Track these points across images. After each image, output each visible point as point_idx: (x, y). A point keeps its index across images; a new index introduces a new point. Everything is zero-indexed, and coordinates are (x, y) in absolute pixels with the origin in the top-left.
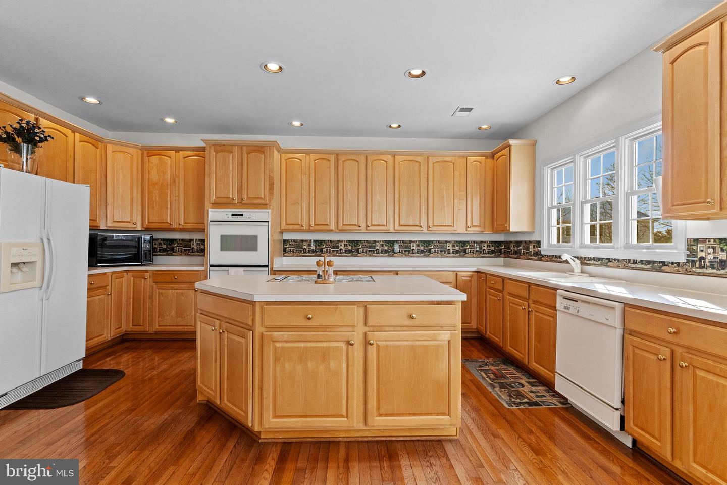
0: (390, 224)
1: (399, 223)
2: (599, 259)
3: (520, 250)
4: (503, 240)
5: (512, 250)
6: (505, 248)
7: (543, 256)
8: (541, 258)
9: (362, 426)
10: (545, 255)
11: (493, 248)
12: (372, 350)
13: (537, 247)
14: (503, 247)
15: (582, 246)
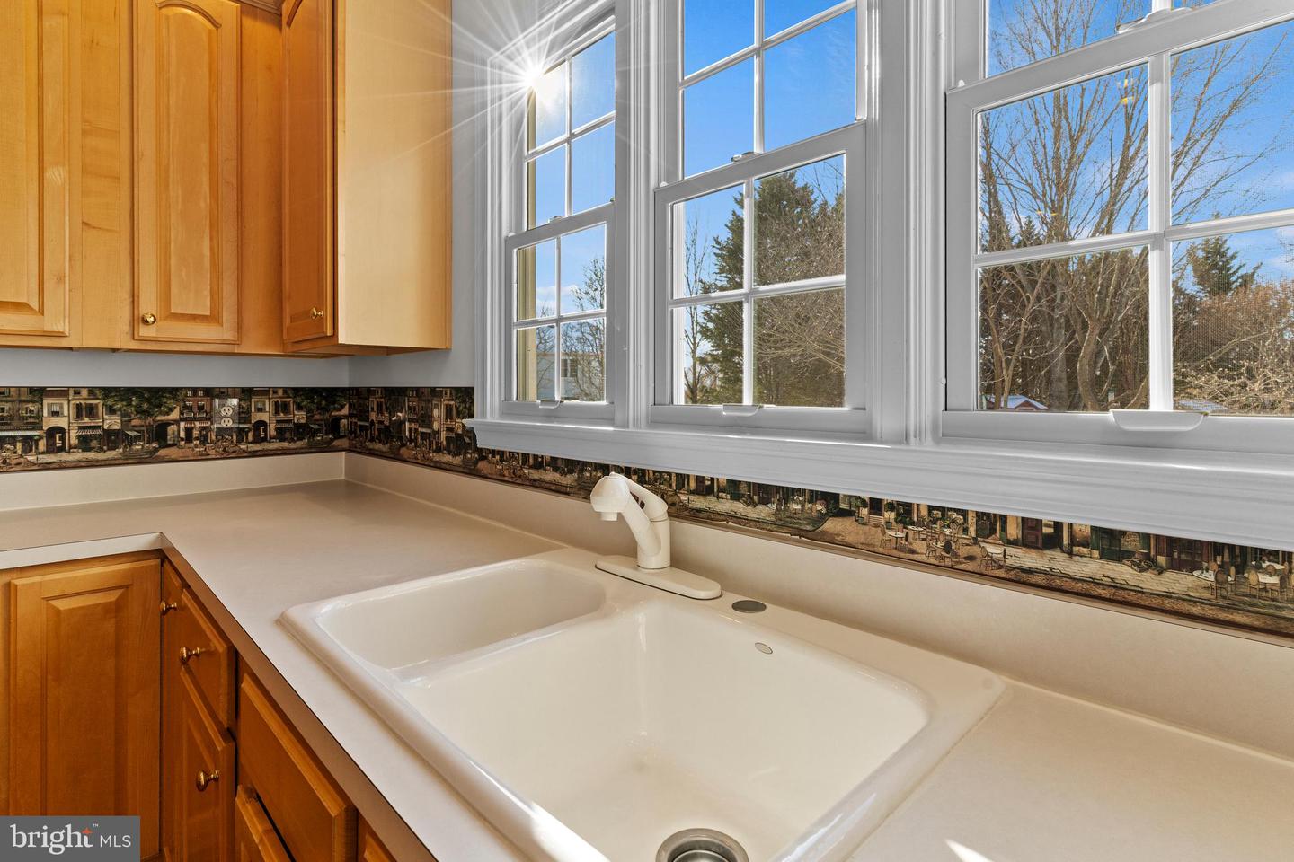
3: (401, 423)
4: (345, 383)
5: (372, 423)
6: (350, 415)
7: (483, 454)
8: (476, 463)
10: (493, 452)
11: (300, 417)
13: (459, 414)
14: (345, 411)
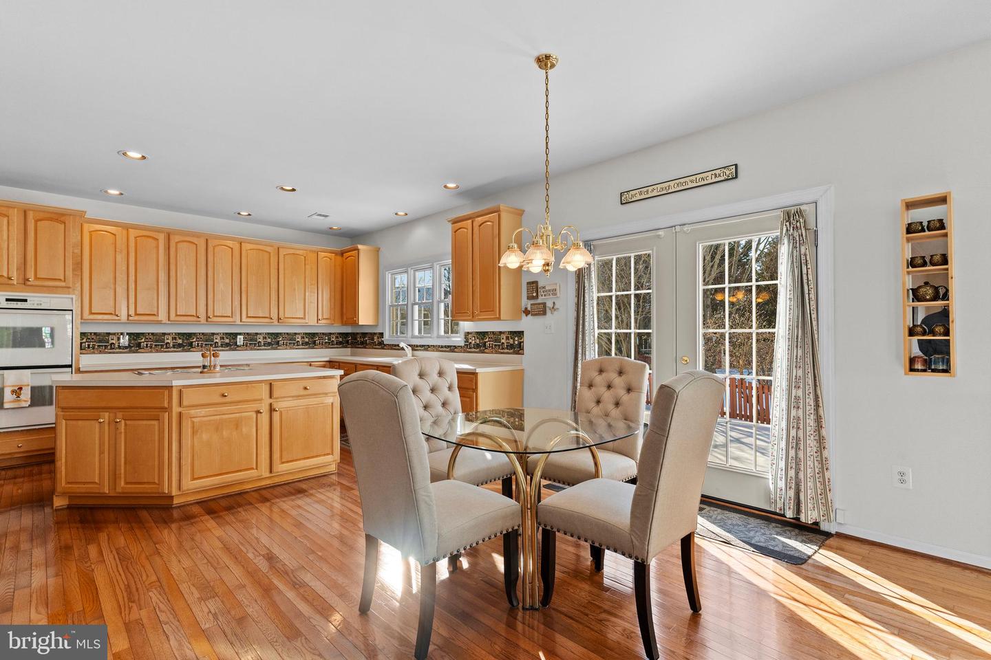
0: (236, 316)
1: (247, 314)
2: (423, 346)
3: (366, 340)
4: (350, 332)
5: (358, 341)
6: (352, 339)
7: (385, 345)
8: (383, 347)
9: (268, 475)
10: (387, 345)
12: (276, 416)
13: (380, 338)
14: (350, 338)
15: (413, 337)
